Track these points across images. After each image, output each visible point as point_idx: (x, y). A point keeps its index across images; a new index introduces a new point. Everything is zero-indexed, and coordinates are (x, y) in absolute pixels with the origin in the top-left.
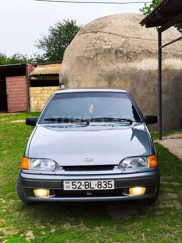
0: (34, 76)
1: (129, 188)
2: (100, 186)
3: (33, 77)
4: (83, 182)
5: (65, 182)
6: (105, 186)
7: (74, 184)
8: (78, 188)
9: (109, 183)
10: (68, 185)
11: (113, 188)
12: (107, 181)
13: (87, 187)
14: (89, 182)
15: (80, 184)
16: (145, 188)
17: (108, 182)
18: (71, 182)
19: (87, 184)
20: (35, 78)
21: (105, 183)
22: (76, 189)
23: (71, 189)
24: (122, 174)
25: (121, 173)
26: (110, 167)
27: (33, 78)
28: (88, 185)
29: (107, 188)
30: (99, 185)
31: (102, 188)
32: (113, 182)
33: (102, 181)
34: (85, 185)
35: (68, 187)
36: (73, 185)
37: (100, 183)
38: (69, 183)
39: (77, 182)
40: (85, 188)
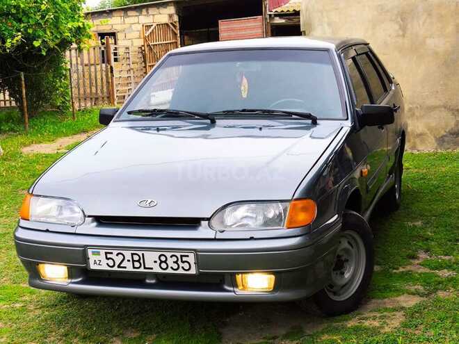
0: (281, 15)
1: (235, 274)
2: (164, 265)
3: (277, 18)
4: (128, 254)
5: (90, 251)
6: (175, 266)
7: (109, 256)
8: (119, 266)
9: (184, 259)
10: (97, 258)
11: (193, 271)
12: (178, 255)
13: (137, 265)
14: (140, 253)
15: (121, 257)
16: (273, 277)
17: (182, 256)
18: (103, 252)
19: (136, 258)
20: (283, 21)
21: (174, 259)
22: (115, 268)
23: (104, 267)
24: (215, 240)
25: (213, 237)
26: (193, 223)
27: (278, 21)
28: (139, 261)
29: (181, 271)
30: (161, 262)
31: (169, 271)
32: (191, 258)
33: (168, 254)
34: (133, 261)
35: (98, 262)
36: (108, 259)
37: (163, 259)
38: (98, 254)
39: (115, 252)
40: (134, 268)
